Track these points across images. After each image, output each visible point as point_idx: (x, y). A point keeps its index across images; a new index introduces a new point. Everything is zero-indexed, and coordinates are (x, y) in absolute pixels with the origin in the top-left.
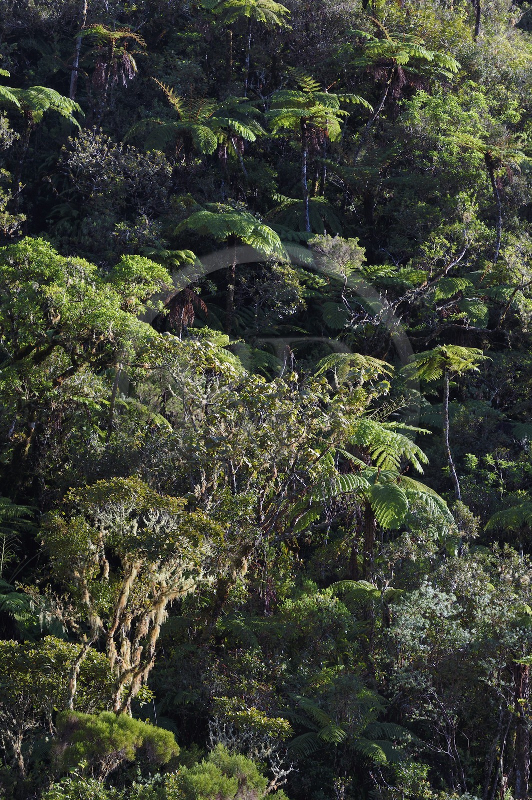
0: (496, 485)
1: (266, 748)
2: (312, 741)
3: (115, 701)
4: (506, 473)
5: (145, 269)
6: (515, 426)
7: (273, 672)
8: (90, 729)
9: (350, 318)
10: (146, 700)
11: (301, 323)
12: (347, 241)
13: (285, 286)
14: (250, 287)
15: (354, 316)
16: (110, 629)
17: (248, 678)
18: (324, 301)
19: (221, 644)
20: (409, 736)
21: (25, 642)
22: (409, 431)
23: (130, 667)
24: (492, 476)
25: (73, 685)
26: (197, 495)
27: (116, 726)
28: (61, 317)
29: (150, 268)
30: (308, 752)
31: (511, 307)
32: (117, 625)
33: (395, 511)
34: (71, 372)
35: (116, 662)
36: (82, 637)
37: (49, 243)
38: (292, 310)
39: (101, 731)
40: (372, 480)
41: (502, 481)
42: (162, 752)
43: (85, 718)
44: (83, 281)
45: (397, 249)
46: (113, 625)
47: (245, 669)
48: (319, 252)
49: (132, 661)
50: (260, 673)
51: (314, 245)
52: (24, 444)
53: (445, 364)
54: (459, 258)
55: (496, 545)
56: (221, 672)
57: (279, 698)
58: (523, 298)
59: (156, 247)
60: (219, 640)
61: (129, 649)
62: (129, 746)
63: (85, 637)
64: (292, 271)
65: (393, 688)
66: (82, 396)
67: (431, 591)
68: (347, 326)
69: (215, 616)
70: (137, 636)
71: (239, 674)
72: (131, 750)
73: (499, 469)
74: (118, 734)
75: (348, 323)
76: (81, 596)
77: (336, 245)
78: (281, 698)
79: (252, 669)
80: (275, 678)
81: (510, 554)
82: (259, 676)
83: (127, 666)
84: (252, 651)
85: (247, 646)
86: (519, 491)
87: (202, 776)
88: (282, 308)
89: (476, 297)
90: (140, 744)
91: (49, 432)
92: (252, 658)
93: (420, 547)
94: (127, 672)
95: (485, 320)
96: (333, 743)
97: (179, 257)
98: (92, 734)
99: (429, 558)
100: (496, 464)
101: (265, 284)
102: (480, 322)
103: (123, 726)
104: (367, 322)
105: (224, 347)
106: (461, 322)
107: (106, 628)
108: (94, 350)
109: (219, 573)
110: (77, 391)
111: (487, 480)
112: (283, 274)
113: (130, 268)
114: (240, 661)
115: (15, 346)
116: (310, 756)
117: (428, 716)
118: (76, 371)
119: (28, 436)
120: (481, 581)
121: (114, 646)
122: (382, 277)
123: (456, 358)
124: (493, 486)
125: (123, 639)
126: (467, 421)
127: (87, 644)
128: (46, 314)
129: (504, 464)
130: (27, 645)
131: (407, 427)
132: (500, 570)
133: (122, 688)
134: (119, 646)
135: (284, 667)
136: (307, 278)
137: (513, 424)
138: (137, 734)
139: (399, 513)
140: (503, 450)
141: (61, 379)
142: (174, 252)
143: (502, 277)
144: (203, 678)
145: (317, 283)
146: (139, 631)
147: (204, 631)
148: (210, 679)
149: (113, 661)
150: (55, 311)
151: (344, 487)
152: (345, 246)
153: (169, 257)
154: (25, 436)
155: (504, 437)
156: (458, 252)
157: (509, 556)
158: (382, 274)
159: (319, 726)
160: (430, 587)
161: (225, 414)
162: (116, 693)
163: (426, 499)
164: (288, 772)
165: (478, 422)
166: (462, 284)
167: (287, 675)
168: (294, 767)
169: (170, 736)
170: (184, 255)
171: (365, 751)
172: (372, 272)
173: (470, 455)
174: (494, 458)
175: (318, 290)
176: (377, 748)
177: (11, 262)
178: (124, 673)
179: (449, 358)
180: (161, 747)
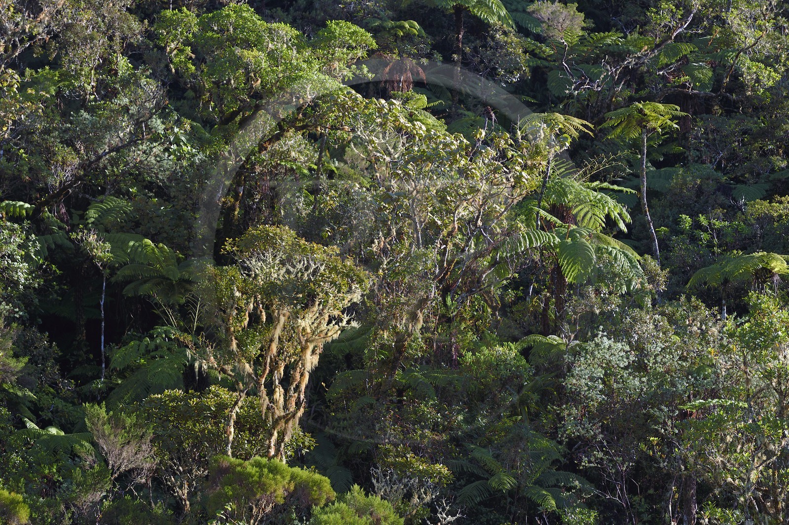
0: (710, 245)
1: (425, 493)
2: (482, 489)
3: (269, 447)
4: (719, 232)
5: (348, 33)
6: (735, 188)
7: (449, 423)
8: (240, 473)
9: (571, 84)
10: (309, 448)
11: (532, 94)
12: (566, 8)
13: (508, 54)
14: (474, 56)
15: (575, 83)
16: (261, 376)
17: (422, 428)
18: (551, 69)
19: (403, 396)
20: (577, 483)
21: (190, 391)
22: (613, 190)
23: (282, 414)
24: (704, 236)
25: (230, 432)
26: (375, 249)
27: (266, 470)
28: (262, 82)
29: (354, 33)
30: (478, 499)
31: (735, 70)
32: (267, 371)
33: (581, 266)
34: (277, 138)
35: (268, 408)
36: (238, 384)
37: (253, 9)
38: (515, 78)
39: (250, 475)
40: (562, 237)
41: (716, 241)
42: (316, 497)
43: (237, 463)
44: (285, 46)
45: (629, 18)
46: (264, 372)
47: (421, 420)
48: (539, 19)
49: (285, 407)
50: (436, 424)
51: (533, 12)
52: (233, 208)
53: (642, 120)
54: (686, 23)
55: (683, 298)
56: (395, 423)
57: (452, 448)
58: (749, 61)
59: (381, 19)
60: (400, 393)
61: (282, 396)
62: (280, 489)
63: (241, 385)
64: (515, 39)
65: (562, 436)
66: (290, 161)
67: (607, 342)
68: (567, 92)
69: (394, 368)
70: (292, 384)
71: (414, 425)
72: (280, 492)
73: (712, 230)
74: (268, 479)
75: (568, 89)
76: (229, 344)
77: (555, 11)
78: (454, 447)
79: (427, 420)
80: (451, 429)
81: (697, 307)
82: (435, 428)
83: (280, 413)
84: (427, 402)
85: (423, 398)
86: (735, 252)
87: (332, 516)
88: (505, 76)
89: (703, 62)
90: (292, 488)
91: (258, 197)
92: (427, 409)
93: (604, 300)
94: (280, 418)
95: (709, 84)
96: (501, 490)
97: (402, 27)
98: (242, 478)
99: (612, 311)
100: (710, 223)
101: (488, 52)
102: (703, 86)
103: (274, 470)
104: (588, 88)
105: (423, 109)
106: (684, 86)
107: (256, 375)
108: (301, 115)
109: (396, 326)
110: (285, 155)
111: (701, 240)
112: (506, 42)
113: (333, 33)
114: (415, 413)
115: (222, 112)
116: (480, 503)
117: (597, 463)
118: (282, 136)
119: (236, 200)
120: (664, 333)
121: (265, 393)
122: (610, 45)
123: (653, 114)
124: (708, 246)
125: (276, 387)
126: (685, 183)
127: (243, 391)
128: (248, 79)
129: (718, 224)
130: (192, 394)
131: (611, 187)
132: (687, 323)
133: (276, 434)
134: (271, 393)
135: (460, 417)
136: (534, 47)
137: (733, 186)
138: (288, 478)
139: (585, 268)
140: (719, 211)
141: (267, 143)
142: (398, 23)
143: (728, 41)
144: (377, 428)
145: (544, 52)
146: (293, 379)
147: (383, 384)
148: (383, 429)
149: (265, 407)
150: (255, 76)
151: (531, 242)
152: (565, 12)
153: (393, 28)
154: (232, 200)
155: (722, 198)
156: (684, 17)
157: (696, 308)
158: (609, 41)
159: (491, 473)
160: (605, 338)
161: (407, 170)
162: (270, 439)
163: (616, 254)
164: (455, 518)
165: (696, 184)
166: (686, 49)
167: (464, 427)
168: (462, 513)
169: (326, 482)
170: (407, 26)
171: (534, 498)
172: (598, 40)
173: (684, 216)
174: (708, 219)
175: (545, 59)
176: (547, 495)
177: (215, 28)
178: (277, 420)
179: (645, 115)
180: (316, 491)
